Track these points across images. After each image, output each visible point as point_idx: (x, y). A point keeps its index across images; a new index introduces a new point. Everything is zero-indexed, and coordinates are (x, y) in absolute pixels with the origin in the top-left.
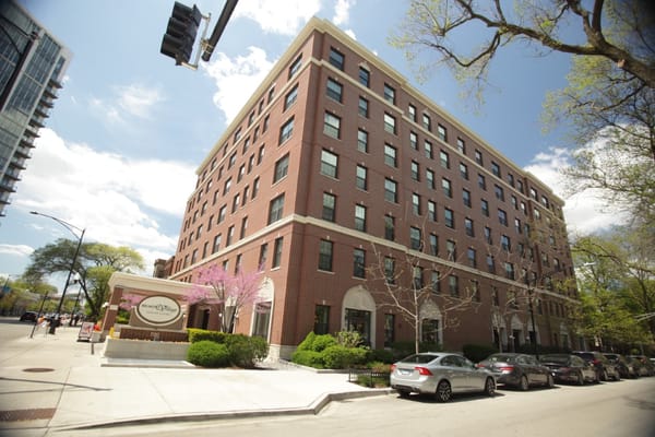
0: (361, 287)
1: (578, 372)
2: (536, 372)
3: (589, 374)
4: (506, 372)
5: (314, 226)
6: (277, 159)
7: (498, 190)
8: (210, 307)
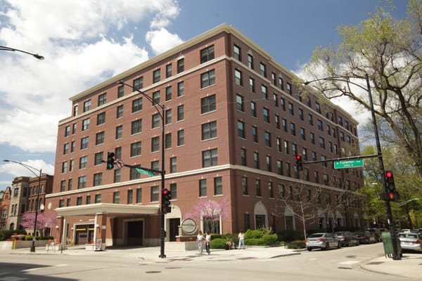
0: (260, 202)
1: (368, 238)
2: (354, 239)
3: (372, 239)
4: (342, 239)
5: (240, 170)
6: (203, 123)
7: (319, 123)
8: (142, 219)
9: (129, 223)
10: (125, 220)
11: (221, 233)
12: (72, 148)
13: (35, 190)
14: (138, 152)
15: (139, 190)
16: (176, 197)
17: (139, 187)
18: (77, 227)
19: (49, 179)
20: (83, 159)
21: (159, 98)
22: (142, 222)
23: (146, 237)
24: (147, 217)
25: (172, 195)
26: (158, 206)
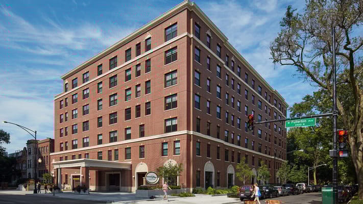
0: (210, 161)
6: (166, 96)
7: (259, 103)
8: (119, 173)
9: (110, 175)
10: (106, 173)
11: (178, 185)
12: (66, 118)
13: (43, 149)
14: (115, 121)
15: (116, 151)
16: (144, 156)
17: (116, 148)
18: (74, 177)
19: (52, 141)
20: (74, 127)
21: (130, 75)
22: (119, 174)
23: (121, 186)
24: (123, 171)
25: (142, 155)
26: (130, 163)
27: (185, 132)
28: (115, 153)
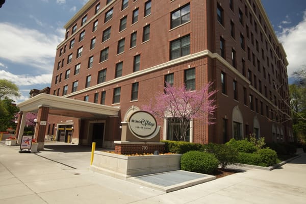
6: (173, 10)
8: (104, 121)
10: (91, 122)
11: (191, 141)
12: (63, 64)
14: (106, 57)
15: (103, 93)
16: (137, 97)
17: (104, 90)
18: (60, 127)
20: (68, 71)
21: (128, 3)
22: (104, 123)
23: (105, 140)
25: (134, 95)
26: (118, 107)
27: (205, 52)
28: (102, 97)
